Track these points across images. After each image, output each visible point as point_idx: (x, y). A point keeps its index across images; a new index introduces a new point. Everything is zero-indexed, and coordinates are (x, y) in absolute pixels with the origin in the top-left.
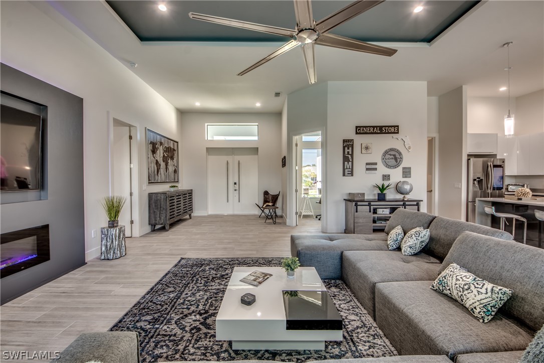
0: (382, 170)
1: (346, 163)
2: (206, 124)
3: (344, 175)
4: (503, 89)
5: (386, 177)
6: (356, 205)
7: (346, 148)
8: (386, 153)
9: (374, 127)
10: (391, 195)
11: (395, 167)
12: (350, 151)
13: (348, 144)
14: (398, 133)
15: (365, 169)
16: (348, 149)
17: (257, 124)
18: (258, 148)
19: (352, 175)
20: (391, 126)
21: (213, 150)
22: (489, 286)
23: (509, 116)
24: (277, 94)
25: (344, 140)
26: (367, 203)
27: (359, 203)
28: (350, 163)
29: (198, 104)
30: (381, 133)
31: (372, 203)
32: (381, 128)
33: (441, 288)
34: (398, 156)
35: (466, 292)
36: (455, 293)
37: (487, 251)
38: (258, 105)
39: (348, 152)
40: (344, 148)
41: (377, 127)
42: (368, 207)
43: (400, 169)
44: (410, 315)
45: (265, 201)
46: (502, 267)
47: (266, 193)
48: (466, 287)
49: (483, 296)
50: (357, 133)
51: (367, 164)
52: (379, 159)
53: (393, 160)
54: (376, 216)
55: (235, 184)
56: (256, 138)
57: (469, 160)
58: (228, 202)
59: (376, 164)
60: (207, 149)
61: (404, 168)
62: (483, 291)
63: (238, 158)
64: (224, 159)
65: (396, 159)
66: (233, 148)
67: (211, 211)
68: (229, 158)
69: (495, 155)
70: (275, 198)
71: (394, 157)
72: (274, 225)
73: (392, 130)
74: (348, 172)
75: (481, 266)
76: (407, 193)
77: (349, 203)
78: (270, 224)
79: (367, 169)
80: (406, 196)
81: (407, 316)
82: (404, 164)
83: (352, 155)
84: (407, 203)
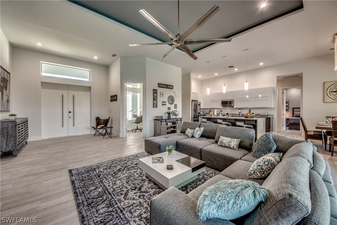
0: (168, 105)
1: (154, 101)
2: (41, 62)
3: (153, 107)
4: (200, 77)
5: (169, 108)
6: (161, 122)
7: (154, 93)
8: (169, 97)
9: (165, 85)
10: (172, 117)
11: (172, 104)
12: (156, 95)
13: (155, 91)
14: (173, 89)
15: (162, 104)
16: (155, 94)
17: (89, 70)
18: (91, 87)
19: (157, 107)
20: (171, 86)
21: (47, 85)
22: (236, 140)
23: (208, 88)
24: (114, 55)
25: (153, 89)
26: (165, 121)
27: (162, 121)
28: (156, 101)
29: (40, 44)
30: (167, 88)
31: (167, 120)
32: (167, 85)
33: (221, 144)
34: (173, 99)
35: (230, 143)
36: (227, 144)
37: (230, 130)
38: (96, 58)
39: (155, 96)
40: (153, 93)
41: (166, 85)
42: (165, 122)
43: (173, 105)
44: (222, 154)
45: (98, 124)
46: (235, 134)
47: (98, 119)
48: (230, 141)
49: (235, 143)
50: (159, 87)
51: (163, 102)
52: (166, 100)
53: (171, 101)
54: (167, 126)
55: (70, 112)
56: (87, 80)
57: (192, 102)
58: (63, 127)
59: (165, 102)
60: (42, 83)
61: (175, 105)
62: (235, 141)
63: (72, 93)
64: (59, 93)
65: (172, 100)
66: (68, 85)
67: (45, 135)
68: (65, 92)
69: (198, 101)
70: (106, 122)
71: (171, 100)
72: (111, 139)
73: (171, 87)
74: (155, 106)
75: (229, 135)
76: (177, 115)
77: (157, 121)
78: (107, 138)
79: (163, 105)
80: (177, 117)
81: (221, 155)
82: (175, 103)
83: (157, 97)
84: (178, 120)
